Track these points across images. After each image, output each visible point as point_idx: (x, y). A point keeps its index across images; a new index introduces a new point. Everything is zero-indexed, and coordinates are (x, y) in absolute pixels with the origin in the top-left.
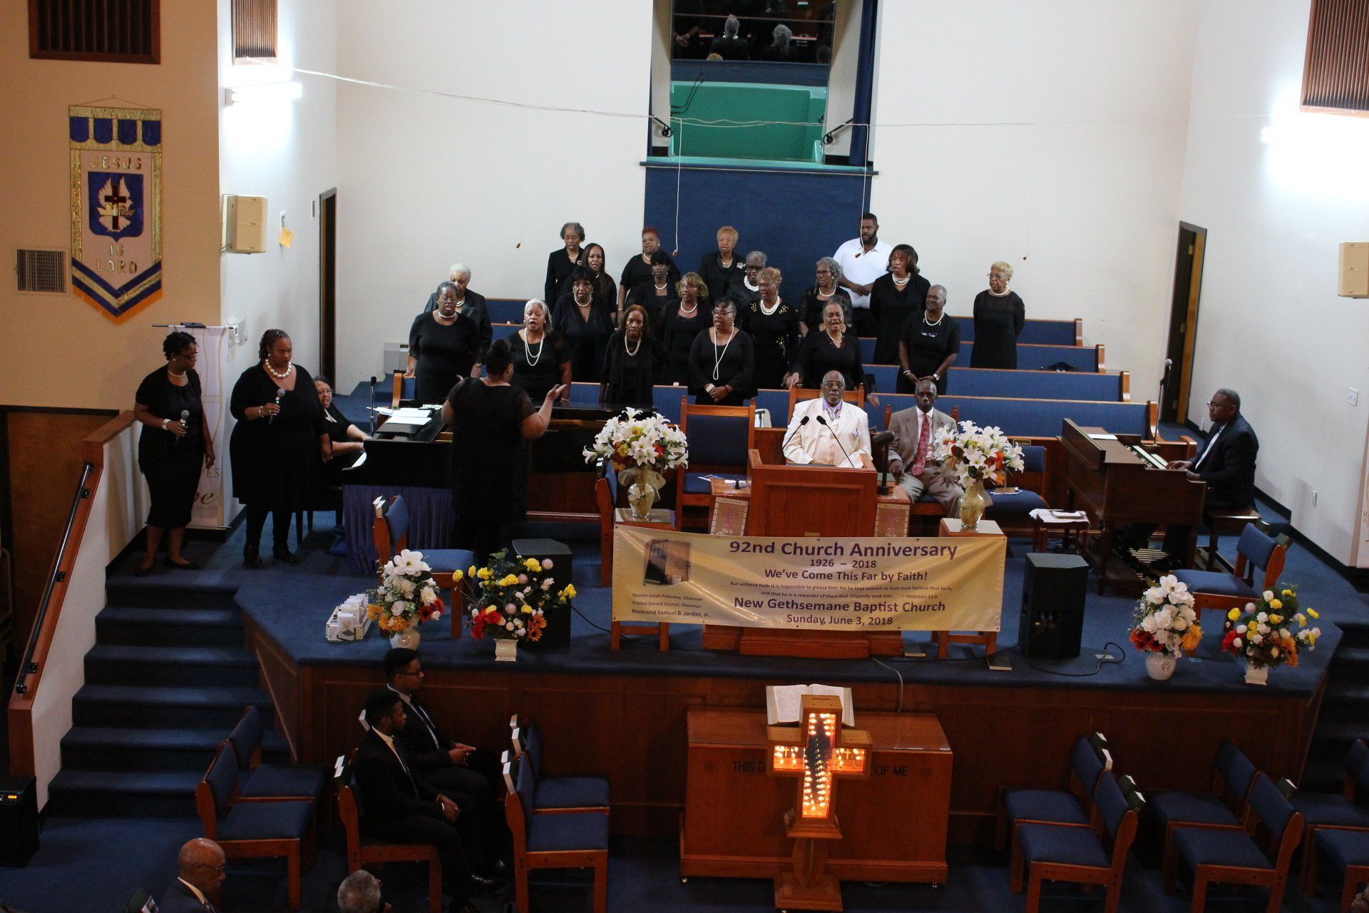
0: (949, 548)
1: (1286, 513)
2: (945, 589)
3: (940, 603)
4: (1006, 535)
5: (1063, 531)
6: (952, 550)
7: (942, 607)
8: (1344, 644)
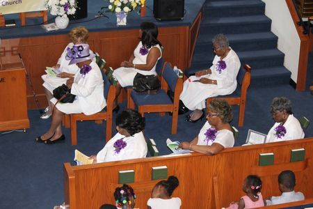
7: (20, 2)
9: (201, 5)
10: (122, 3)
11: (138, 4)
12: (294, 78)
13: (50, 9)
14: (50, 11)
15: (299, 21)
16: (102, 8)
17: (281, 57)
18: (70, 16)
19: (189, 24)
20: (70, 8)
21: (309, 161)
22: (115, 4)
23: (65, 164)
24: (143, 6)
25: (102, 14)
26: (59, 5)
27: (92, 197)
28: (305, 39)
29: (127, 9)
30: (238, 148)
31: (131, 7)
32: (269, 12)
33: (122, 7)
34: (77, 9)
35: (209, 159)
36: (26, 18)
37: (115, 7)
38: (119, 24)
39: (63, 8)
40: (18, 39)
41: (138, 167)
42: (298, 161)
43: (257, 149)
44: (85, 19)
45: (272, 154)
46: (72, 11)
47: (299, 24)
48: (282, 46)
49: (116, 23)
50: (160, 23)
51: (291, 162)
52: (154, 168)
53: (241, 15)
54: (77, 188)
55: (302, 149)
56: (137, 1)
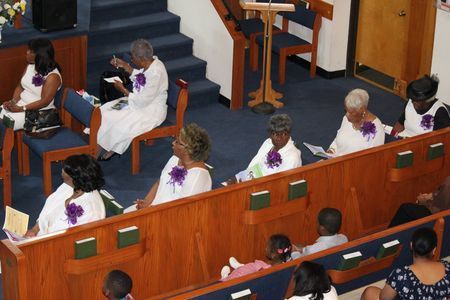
11: (16, 11)
12: (227, 92)
15: (227, 13)
17: (203, 66)
21: (311, 196)
24: (23, 13)
27: (42, 284)
28: (239, 38)
30: (217, 191)
31: (8, 17)
32: (174, 7)
35: (188, 208)
41: (99, 232)
42: (300, 197)
43: (247, 188)
45: (266, 192)
48: (199, 52)
51: (289, 200)
52: (121, 231)
55: (303, 181)
56: (16, 6)
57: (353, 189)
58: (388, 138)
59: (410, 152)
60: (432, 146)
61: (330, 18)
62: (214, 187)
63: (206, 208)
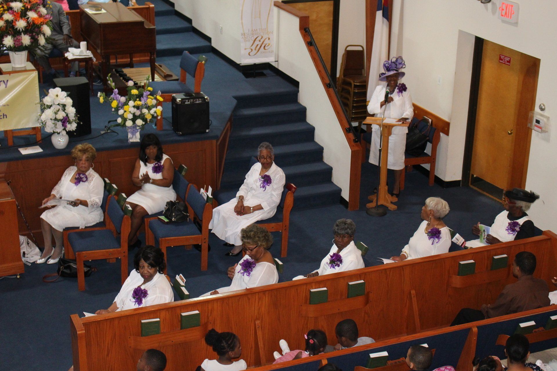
0: (4, 81)
1: (209, 39)
2: (5, 106)
3: (3, 114)
4: (37, 70)
5: (84, 63)
6: (6, 82)
7: (5, 116)
8: (237, 108)
9: (229, 113)
10: (134, 114)
11: (153, 116)
12: (346, 195)
13: (44, 124)
14: (44, 127)
15: (347, 126)
16: (109, 122)
17: (328, 172)
18: (69, 133)
19: (216, 138)
20: (70, 123)
21: (371, 295)
22: (125, 116)
23: (72, 316)
24: (159, 118)
25: (109, 129)
26: (56, 119)
27: (108, 355)
28: (356, 148)
29: (139, 122)
30: (285, 284)
31: (144, 120)
32: (311, 119)
33: (134, 120)
34: (78, 124)
35: (249, 299)
36: (13, 137)
37: (125, 120)
38: (131, 141)
39: (60, 124)
40: (6, 163)
41: (163, 314)
42: (357, 295)
44: (90, 136)
45: (325, 289)
46: (73, 127)
47: (348, 130)
48: (328, 158)
49: (127, 140)
50: (182, 138)
51: (348, 297)
52: (183, 314)
53: (278, 123)
54: (88, 345)
55: (362, 281)
56: (152, 111)
57: (413, 292)
58: (454, 247)
59: (472, 261)
60: (496, 257)
61: (447, 133)
62: (280, 280)
63: (266, 300)
